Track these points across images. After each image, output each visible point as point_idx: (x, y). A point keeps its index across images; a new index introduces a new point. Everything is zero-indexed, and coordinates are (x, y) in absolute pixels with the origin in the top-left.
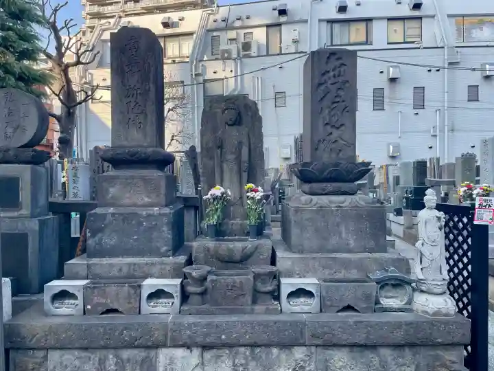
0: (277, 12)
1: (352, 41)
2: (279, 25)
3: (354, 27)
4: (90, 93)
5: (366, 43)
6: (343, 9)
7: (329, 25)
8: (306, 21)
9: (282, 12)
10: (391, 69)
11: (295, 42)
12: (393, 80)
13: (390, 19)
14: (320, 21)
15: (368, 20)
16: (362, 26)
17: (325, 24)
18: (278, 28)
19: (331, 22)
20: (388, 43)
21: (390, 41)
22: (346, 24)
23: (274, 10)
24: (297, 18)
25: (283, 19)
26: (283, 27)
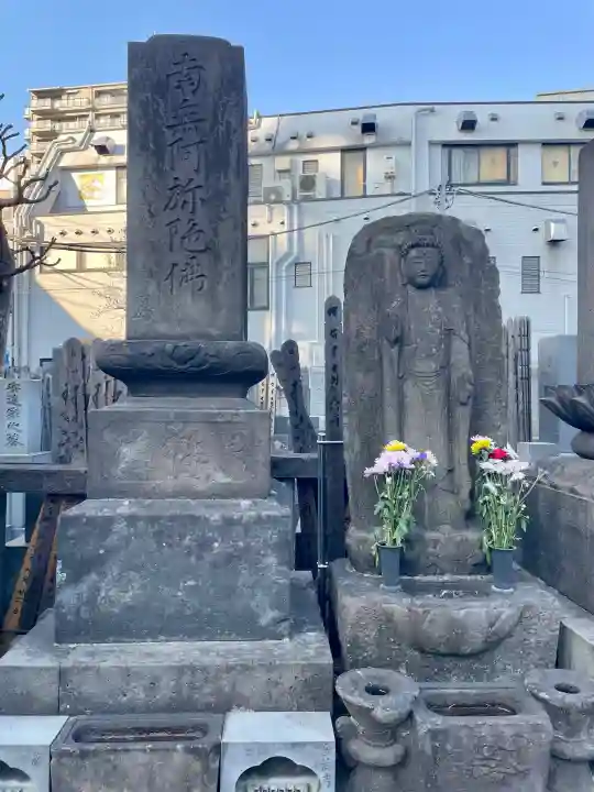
0: (358, 128)
1: (483, 179)
2: (363, 149)
3: (487, 156)
4: (37, 255)
5: (507, 182)
6: (469, 125)
7: (446, 150)
8: (409, 144)
9: (369, 128)
10: (552, 225)
11: (390, 177)
12: (554, 243)
13: (546, 144)
14: (432, 144)
15: (511, 145)
16: (501, 154)
17: (438, 150)
18: (361, 154)
19: (449, 146)
20: (544, 184)
21: (546, 180)
22: (475, 150)
23: (354, 123)
24: (394, 138)
25: (369, 140)
26: (369, 153)
